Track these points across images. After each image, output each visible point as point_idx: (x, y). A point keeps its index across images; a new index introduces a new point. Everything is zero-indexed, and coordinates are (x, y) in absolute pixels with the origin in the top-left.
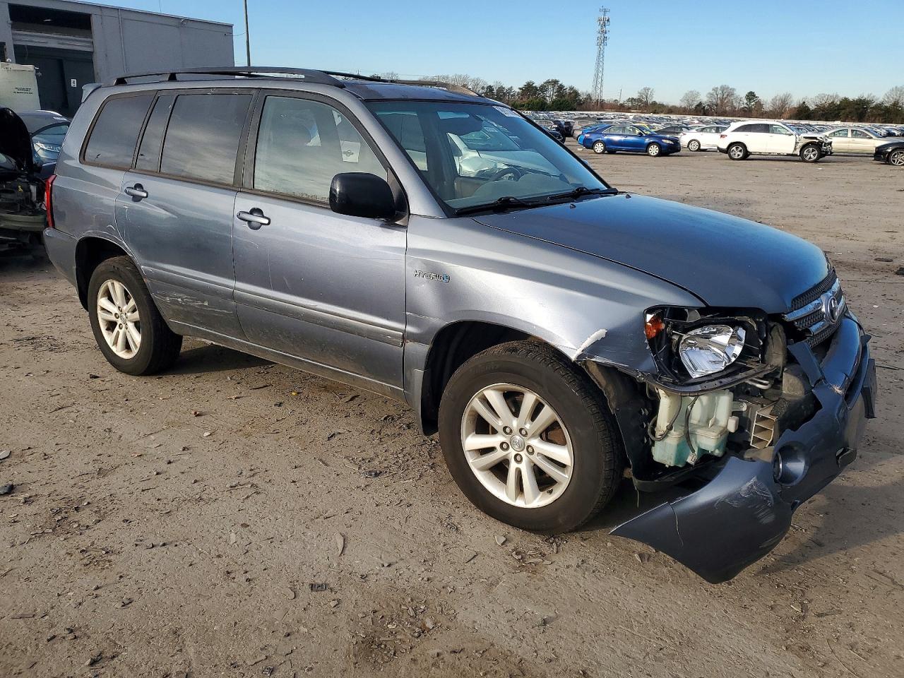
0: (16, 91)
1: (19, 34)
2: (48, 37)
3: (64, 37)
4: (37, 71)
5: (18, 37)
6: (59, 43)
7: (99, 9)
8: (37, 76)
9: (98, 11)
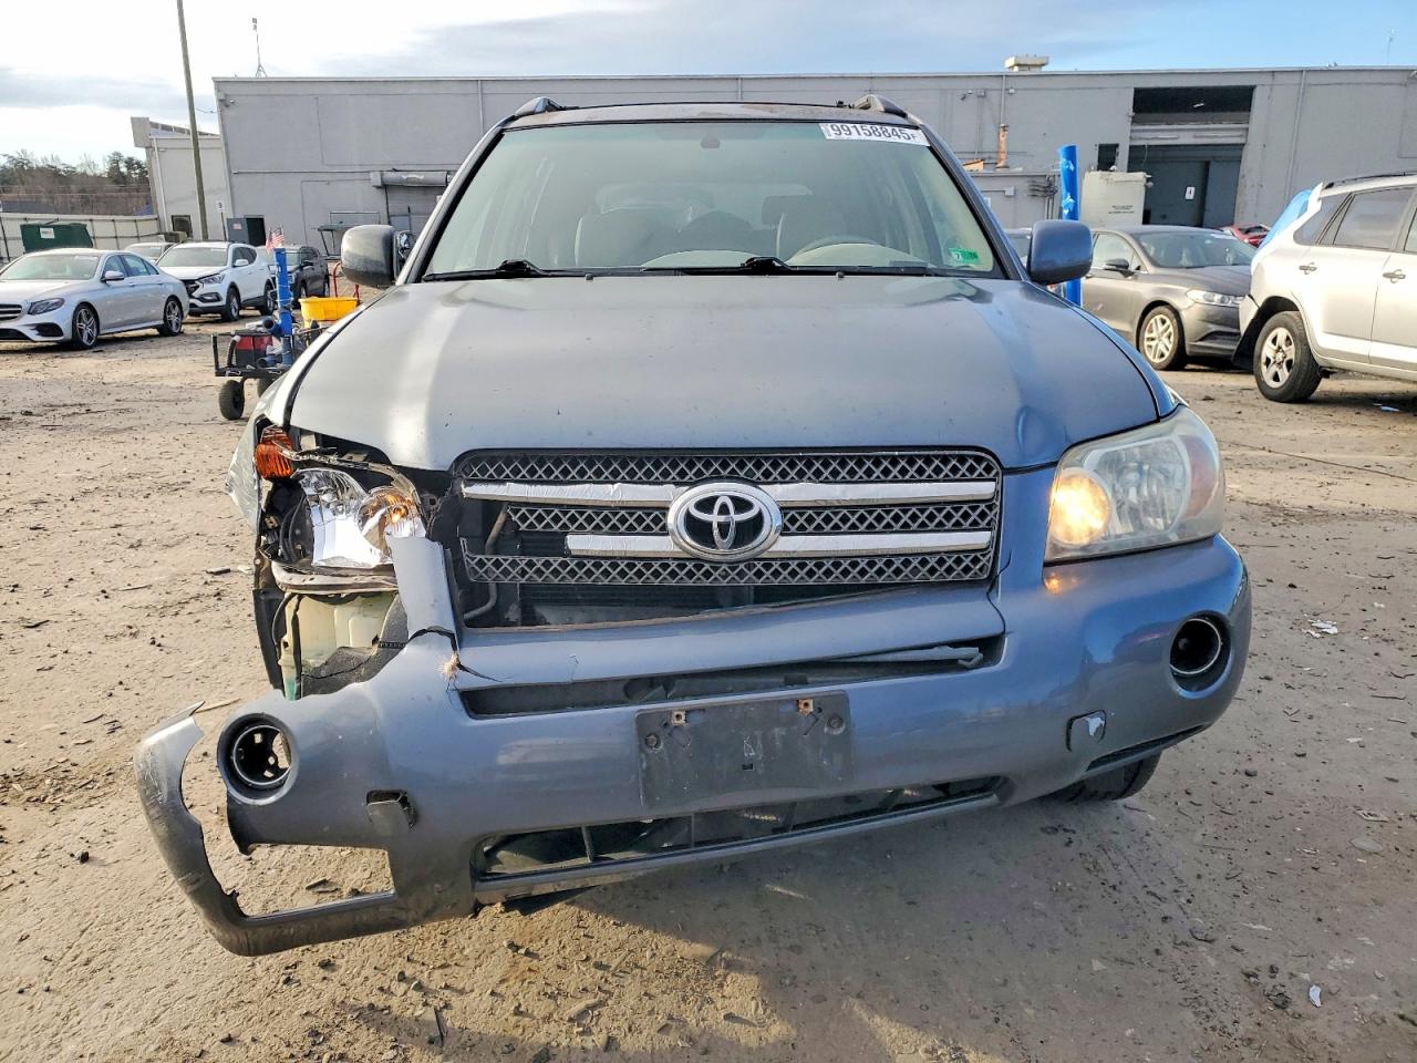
0: (1113, 210)
1: (1143, 131)
2: (1178, 130)
3: (1206, 126)
4: (1148, 180)
5: (1137, 135)
6: (1195, 137)
7: (1270, 76)
8: (1146, 186)
9: (1267, 79)
